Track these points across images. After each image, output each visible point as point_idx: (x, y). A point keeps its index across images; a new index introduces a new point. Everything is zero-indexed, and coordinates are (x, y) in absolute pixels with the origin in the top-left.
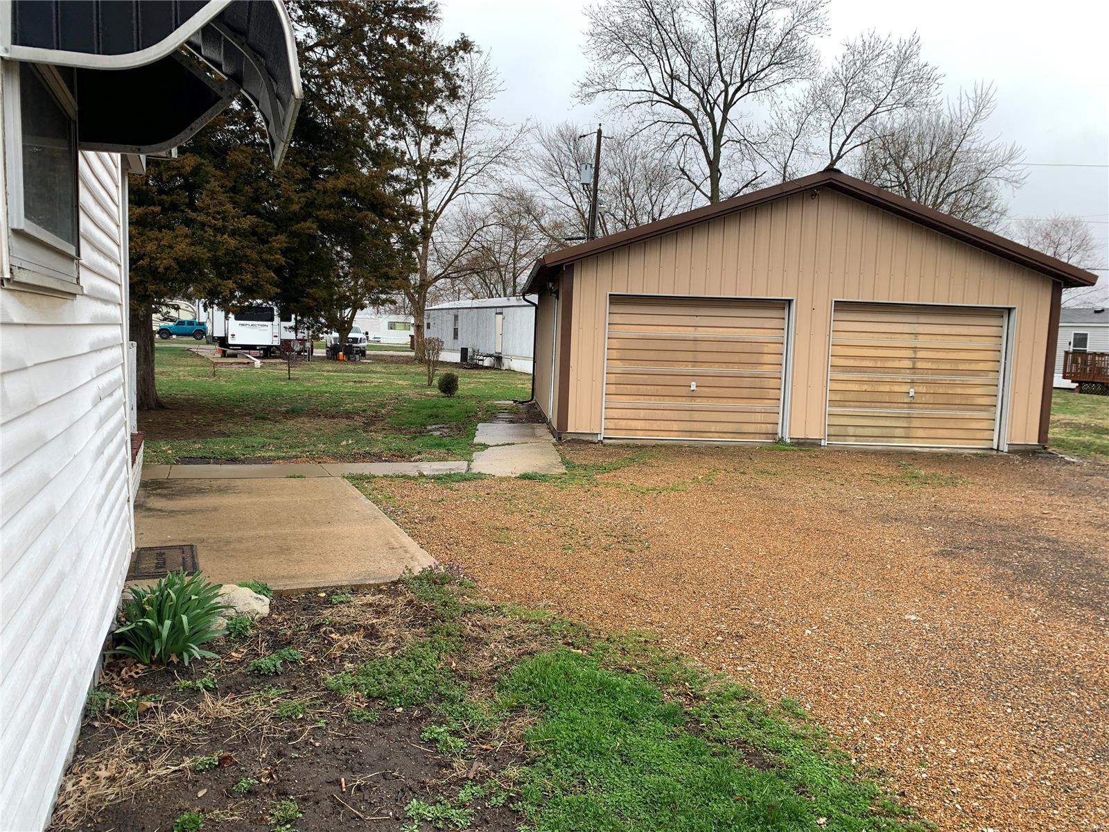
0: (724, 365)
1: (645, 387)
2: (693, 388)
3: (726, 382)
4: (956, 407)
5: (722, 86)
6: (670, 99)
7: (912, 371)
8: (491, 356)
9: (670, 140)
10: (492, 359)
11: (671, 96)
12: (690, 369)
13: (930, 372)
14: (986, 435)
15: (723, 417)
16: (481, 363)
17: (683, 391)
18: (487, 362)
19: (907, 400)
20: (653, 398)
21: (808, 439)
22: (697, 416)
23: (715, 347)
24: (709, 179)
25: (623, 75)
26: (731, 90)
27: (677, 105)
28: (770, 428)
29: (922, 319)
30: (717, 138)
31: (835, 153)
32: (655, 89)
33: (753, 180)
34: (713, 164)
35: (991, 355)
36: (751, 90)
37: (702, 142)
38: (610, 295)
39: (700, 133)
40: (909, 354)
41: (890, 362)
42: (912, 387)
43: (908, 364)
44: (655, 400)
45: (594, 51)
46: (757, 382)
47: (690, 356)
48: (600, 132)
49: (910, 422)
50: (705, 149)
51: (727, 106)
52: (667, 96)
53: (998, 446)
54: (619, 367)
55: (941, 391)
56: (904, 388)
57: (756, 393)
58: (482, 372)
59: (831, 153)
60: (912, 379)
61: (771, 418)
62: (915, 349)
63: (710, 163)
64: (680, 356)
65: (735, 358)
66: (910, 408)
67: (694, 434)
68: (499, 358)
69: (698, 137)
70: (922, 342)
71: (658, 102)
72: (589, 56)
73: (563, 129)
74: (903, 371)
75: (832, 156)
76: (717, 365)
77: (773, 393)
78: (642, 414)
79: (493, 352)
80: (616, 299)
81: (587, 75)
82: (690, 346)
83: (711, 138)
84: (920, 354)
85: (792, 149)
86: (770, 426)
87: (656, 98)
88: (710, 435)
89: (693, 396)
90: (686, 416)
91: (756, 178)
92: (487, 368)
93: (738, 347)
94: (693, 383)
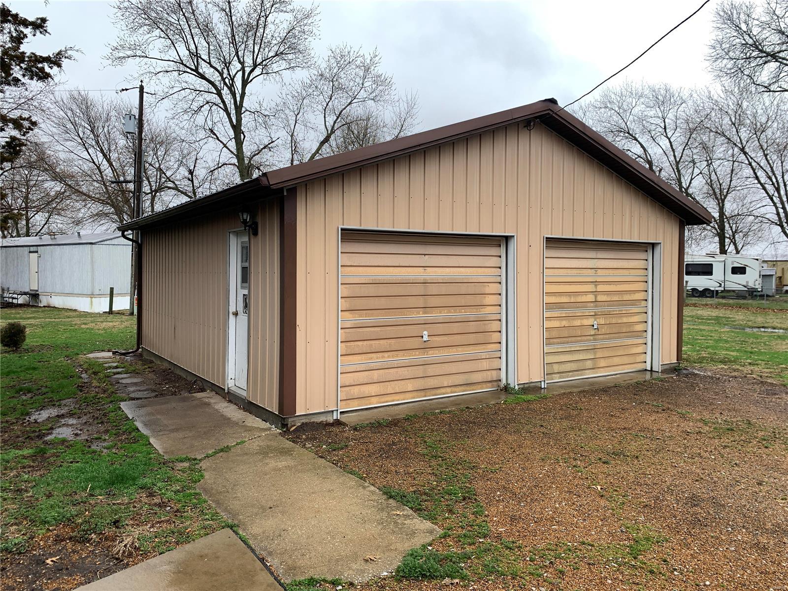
0: (452, 310)
1: (377, 342)
2: (425, 338)
3: (455, 328)
4: (624, 334)
5: (239, 66)
6: (196, 70)
7: (595, 304)
8: (25, 294)
9: (195, 106)
10: (26, 297)
11: (197, 68)
12: (420, 316)
13: (606, 304)
14: (641, 358)
15: (453, 368)
16: (15, 301)
17: (415, 343)
18: (21, 300)
19: (593, 332)
20: (386, 355)
21: (532, 382)
22: (431, 370)
23: (444, 289)
24: (233, 140)
25: (151, 47)
26: (248, 70)
27: (202, 77)
28: (493, 375)
29: (601, 254)
30: (239, 108)
31: (330, 129)
32: (182, 61)
33: (269, 144)
34: (237, 128)
35: (641, 286)
36: (264, 72)
37: (226, 110)
38: (342, 229)
39: (223, 102)
40: (591, 288)
41: (580, 297)
42: (595, 320)
43: (591, 298)
44: (389, 357)
45: (122, 23)
46: (480, 326)
47: (420, 302)
48: (142, 88)
49: (595, 353)
50: (229, 115)
51: (245, 83)
52: (194, 68)
53: (652, 367)
54: (351, 319)
55: (614, 321)
56: (590, 321)
57: (480, 338)
58: (20, 311)
59: (326, 128)
60: (595, 312)
61: (495, 364)
62: (596, 283)
63: (233, 127)
64: (412, 302)
65: (462, 301)
66: (595, 340)
67: (428, 392)
68: (35, 296)
69: (222, 106)
70: (601, 276)
71: (185, 72)
72: (119, 26)
73: (76, 94)
74: (589, 304)
75: (327, 130)
76: (446, 310)
77: (495, 337)
78: (376, 375)
79: (27, 290)
80: (349, 235)
81: (118, 40)
82: (419, 289)
83: (233, 106)
84: (600, 288)
85: (296, 122)
86: (494, 373)
87: (182, 68)
88: (443, 390)
89: (425, 347)
90: (419, 371)
91: (272, 142)
92: (21, 306)
93: (463, 289)
94: (425, 332)
